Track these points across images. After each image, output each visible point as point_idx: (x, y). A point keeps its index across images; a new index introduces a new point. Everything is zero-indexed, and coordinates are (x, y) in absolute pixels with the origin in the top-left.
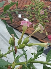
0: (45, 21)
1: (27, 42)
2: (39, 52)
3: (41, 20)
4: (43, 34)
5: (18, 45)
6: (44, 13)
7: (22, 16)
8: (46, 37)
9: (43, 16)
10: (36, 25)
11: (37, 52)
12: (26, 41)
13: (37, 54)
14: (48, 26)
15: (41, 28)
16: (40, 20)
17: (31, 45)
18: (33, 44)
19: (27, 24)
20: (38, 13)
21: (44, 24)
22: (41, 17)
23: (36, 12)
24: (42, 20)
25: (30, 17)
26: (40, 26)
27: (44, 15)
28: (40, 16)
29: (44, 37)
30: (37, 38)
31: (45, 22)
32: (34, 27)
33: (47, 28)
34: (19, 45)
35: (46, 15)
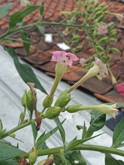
0: (109, 49)
1: (67, 103)
4: (104, 80)
5: (45, 109)
6: (107, 32)
7: (53, 38)
9: (106, 38)
10: (88, 60)
11: (90, 123)
12: (64, 99)
13: (90, 128)
15: (101, 68)
16: (98, 49)
18: (81, 108)
19: (66, 59)
20: (93, 31)
21: (109, 58)
22: (100, 40)
23: (87, 28)
24: (102, 49)
25: (73, 42)
26: (98, 65)
27: (107, 35)
28: (98, 37)
31: (111, 52)
32: (83, 65)
33: (115, 66)
34: (47, 109)
35: (113, 36)
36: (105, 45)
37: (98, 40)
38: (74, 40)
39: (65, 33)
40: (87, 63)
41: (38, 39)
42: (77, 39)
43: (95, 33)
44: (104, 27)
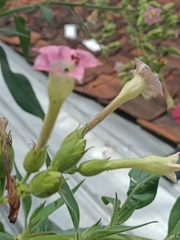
0: (165, 49)
7: (78, 32)
10: (128, 66)
11: (128, 194)
13: (127, 202)
21: (163, 65)
22: (150, 34)
25: (105, 35)
29: (158, 113)
31: (166, 54)
32: (120, 74)
33: (171, 77)
34: (33, 175)
35: (171, 26)
37: (146, 32)
38: (106, 32)
39: (92, 19)
40: (127, 70)
42: (111, 30)
43: (140, 20)
44: (153, 11)
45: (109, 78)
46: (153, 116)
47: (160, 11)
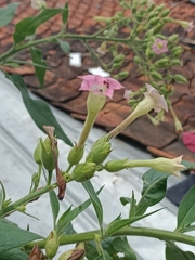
0: (171, 76)
1: (105, 156)
2: (148, 196)
3: (155, 73)
4: (163, 126)
7: (83, 59)
8: (175, 140)
9: (165, 59)
10: (137, 93)
11: (142, 193)
12: (101, 150)
14: (185, 97)
15: (156, 101)
16: (154, 76)
17: (119, 165)
19: (103, 87)
20: (145, 48)
21: (170, 91)
22: (157, 62)
23: (137, 43)
24: (160, 76)
25: (115, 65)
26: (151, 96)
27: (168, 54)
28: (154, 58)
29: (169, 140)
30: (143, 141)
31: (173, 82)
32: (129, 101)
35: (176, 56)
36: (164, 70)
37: (153, 62)
38: (116, 62)
39: (101, 50)
40: (136, 97)
41: (59, 61)
42: (120, 60)
43: (148, 50)
44: (161, 43)
45: (117, 105)
46: (164, 144)
47: (166, 42)
